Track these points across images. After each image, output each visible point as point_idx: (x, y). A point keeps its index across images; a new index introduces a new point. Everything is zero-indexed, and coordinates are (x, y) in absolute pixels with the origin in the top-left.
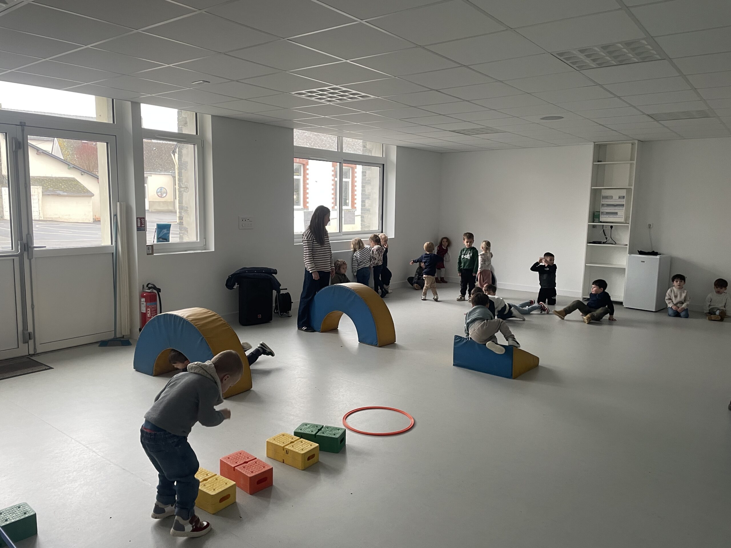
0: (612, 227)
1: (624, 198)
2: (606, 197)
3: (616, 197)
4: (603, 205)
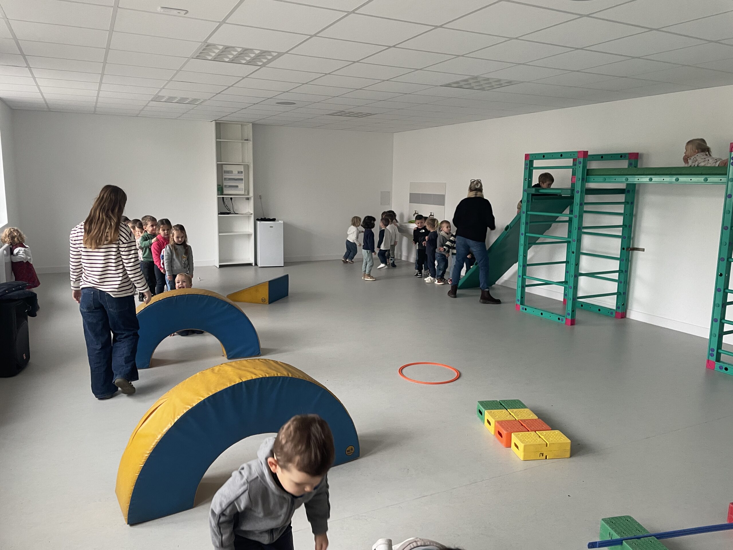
0: (231, 199)
1: (242, 173)
2: (228, 172)
3: (235, 172)
4: (225, 179)
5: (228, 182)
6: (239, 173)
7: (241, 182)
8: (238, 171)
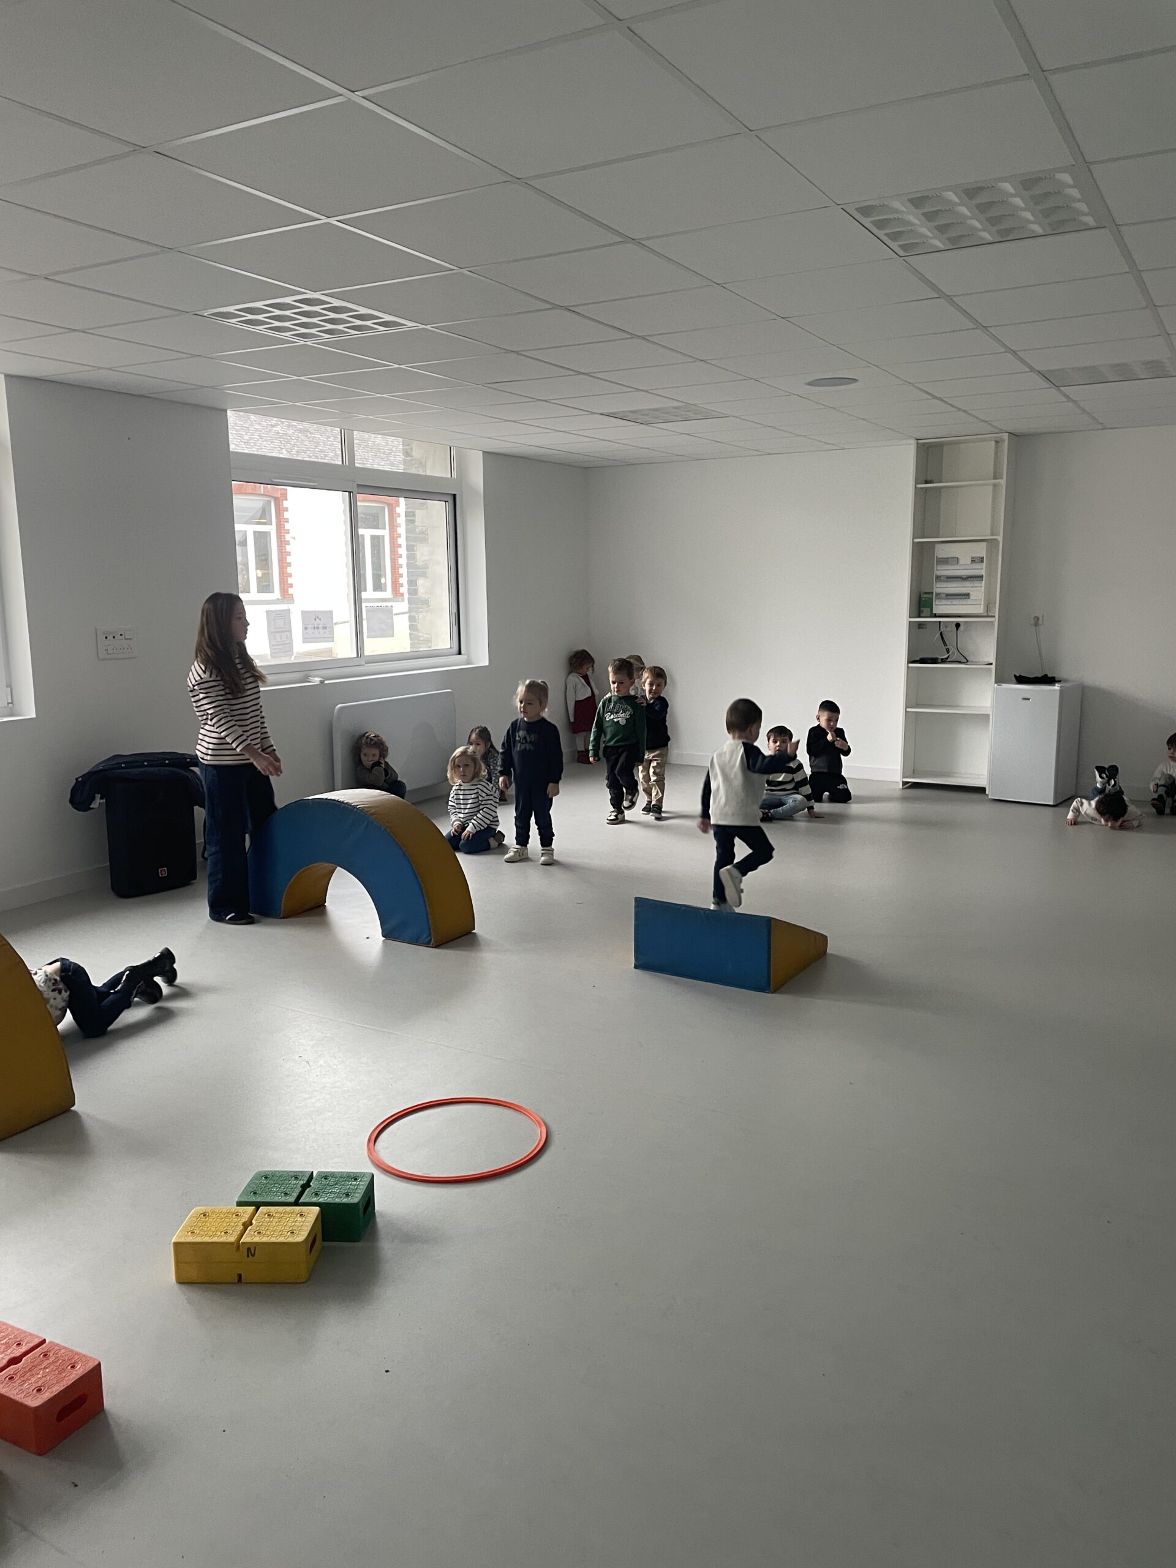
0: (958, 625)
1: (982, 562)
2: (945, 561)
3: (965, 560)
4: (938, 577)
5: (945, 585)
6: (973, 561)
7: (977, 584)
8: (973, 558)
